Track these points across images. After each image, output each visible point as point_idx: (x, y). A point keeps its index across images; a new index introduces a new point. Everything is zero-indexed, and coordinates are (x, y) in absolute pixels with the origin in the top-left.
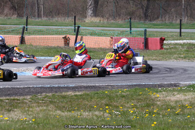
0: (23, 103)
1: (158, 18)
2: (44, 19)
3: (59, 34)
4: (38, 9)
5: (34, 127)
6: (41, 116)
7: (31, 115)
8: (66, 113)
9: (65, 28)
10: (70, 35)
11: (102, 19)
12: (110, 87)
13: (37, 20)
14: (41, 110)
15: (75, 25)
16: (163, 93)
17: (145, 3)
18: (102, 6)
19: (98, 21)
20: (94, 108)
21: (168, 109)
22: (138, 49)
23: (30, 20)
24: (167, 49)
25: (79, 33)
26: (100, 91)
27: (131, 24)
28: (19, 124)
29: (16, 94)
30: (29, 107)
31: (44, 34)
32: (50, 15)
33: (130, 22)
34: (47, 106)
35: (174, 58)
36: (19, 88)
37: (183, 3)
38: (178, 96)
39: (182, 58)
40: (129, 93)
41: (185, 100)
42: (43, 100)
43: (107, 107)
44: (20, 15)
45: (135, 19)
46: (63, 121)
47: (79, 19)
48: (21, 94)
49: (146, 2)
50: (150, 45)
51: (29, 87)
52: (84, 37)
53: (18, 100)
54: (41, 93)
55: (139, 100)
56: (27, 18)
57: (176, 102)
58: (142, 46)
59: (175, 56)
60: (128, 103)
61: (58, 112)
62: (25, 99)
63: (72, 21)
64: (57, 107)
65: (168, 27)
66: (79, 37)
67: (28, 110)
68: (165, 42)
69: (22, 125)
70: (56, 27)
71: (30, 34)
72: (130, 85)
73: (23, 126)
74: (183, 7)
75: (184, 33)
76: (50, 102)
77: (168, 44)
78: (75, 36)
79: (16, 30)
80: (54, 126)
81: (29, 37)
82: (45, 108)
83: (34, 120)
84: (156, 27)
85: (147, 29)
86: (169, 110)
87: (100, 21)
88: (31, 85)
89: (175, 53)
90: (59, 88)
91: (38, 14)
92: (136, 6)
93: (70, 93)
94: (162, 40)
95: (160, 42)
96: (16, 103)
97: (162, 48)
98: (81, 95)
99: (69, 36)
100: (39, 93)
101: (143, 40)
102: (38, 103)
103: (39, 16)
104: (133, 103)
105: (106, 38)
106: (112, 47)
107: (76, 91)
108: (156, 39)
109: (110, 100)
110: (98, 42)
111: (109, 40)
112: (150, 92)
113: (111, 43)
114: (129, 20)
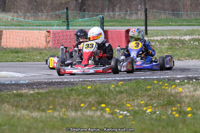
8: (36, 114)
20: (80, 107)
27: (68, 16)
33: (67, 13)
43: (103, 105)
52: (4, 31)
60: (134, 100)
64: (17, 106)
65: (121, 24)
90: (3, 85)
95: (127, 37)
104: (142, 101)
105: (39, 32)
106: (49, 46)
107: (34, 88)
108: (120, 31)
109: (101, 98)
110: (26, 39)
111: (44, 34)
112: (166, 85)
113: (48, 40)
114: (66, 11)
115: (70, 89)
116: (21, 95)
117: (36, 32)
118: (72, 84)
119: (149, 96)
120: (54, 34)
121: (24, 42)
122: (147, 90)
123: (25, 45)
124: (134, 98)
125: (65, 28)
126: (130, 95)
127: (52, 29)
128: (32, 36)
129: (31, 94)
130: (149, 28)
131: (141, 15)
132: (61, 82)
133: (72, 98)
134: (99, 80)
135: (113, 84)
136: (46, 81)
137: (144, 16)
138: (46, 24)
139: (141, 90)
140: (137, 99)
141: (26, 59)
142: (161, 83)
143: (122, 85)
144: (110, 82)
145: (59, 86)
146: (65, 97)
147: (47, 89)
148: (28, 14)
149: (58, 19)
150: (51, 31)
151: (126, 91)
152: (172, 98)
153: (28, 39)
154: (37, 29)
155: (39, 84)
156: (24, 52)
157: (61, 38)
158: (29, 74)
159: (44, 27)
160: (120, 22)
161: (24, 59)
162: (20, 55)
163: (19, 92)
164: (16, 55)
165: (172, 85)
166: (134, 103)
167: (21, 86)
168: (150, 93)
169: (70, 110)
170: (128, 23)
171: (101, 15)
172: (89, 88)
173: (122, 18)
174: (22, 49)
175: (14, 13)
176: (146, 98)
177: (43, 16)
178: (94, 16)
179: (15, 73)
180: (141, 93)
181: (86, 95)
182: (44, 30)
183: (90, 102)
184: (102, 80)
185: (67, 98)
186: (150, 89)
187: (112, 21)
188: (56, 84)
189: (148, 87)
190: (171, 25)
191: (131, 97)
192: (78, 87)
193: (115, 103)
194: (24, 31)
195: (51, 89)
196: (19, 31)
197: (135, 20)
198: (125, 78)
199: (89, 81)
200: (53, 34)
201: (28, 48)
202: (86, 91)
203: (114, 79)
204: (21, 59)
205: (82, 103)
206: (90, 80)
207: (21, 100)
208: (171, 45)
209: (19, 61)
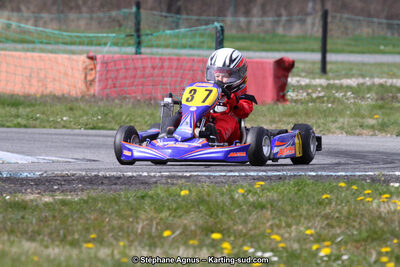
8: (57, 250)
24: (302, 103)
27: (138, 23)
33: (137, 16)
39: (372, 127)
43: (216, 236)
60: (289, 226)
64: (12, 232)
65: (265, 46)
95: (277, 78)
97: (280, 97)
104: (309, 228)
105: (69, 59)
106: (92, 92)
107: (54, 191)
108: (262, 63)
109: (214, 216)
110: (38, 73)
111: (80, 63)
112: (366, 192)
113: (89, 78)
114: (134, 9)
115: (139, 194)
116: (22, 206)
117: (62, 58)
118: (144, 182)
119: (326, 217)
120: (105, 64)
121: (34, 81)
122: (321, 203)
123: (34, 89)
124: (290, 221)
125: (132, 50)
126: (282, 212)
127: (100, 52)
128: (52, 69)
129: (46, 204)
130: (330, 57)
131: (313, 25)
132: (119, 178)
133: (143, 216)
134: (209, 177)
135: (242, 187)
136: (84, 173)
137: (321, 30)
138: (86, 40)
139: (308, 202)
140: (298, 224)
141: (38, 122)
142: (355, 187)
143: (263, 189)
144: (235, 181)
145: (113, 187)
146: (128, 212)
147: (85, 193)
148: (45, 16)
149: (117, 28)
150: (99, 56)
151: (272, 203)
152: (381, 224)
153: (42, 75)
154: (65, 52)
155: (66, 182)
156: (32, 105)
157: (121, 75)
158: (43, 158)
159: (80, 48)
160: (263, 41)
161: (31, 122)
162: (22, 110)
163: (19, 197)
164: (13, 111)
165: (381, 194)
166: (290, 234)
167: (22, 185)
168: (328, 210)
169: (136, 243)
170: (281, 43)
171: (218, 21)
172: (183, 193)
173: (267, 32)
174: (27, 96)
175: (13, 10)
176: (319, 223)
177: (79, 20)
178: (201, 25)
179: (9, 154)
180: (308, 210)
181: (176, 210)
182: (80, 53)
183: (185, 228)
184: (215, 177)
185: (131, 216)
186: (330, 202)
187: (244, 39)
188: (105, 181)
189: (324, 197)
190: (383, 53)
191: (283, 218)
192: (159, 192)
193: (244, 231)
194: (35, 54)
195: (93, 194)
196: (23, 54)
197: (298, 37)
198: (270, 174)
199: (186, 177)
200: (102, 63)
201: (42, 96)
202: (176, 202)
203: (243, 174)
204: (23, 122)
205: (167, 229)
206: (188, 174)
207: (23, 218)
208: (382, 99)
209: (19, 125)
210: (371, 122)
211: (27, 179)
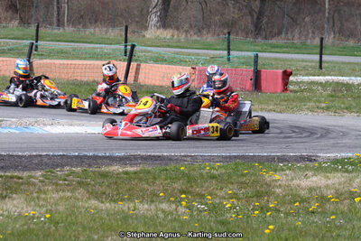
0: (29, 184)
1: (279, 33)
2: (69, 30)
3: (97, 59)
4: (58, 11)
5: (49, 228)
6: (61, 208)
7: (43, 205)
8: (108, 205)
9: (107, 48)
10: (116, 60)
11: (176, 32)
12: (189, 159)
13: (56, 31)
14: (61, 198)
15: (126, 42)
16: (287, 172)
17: (256, 5)
18: (176, 9)
19: (169, 37)
20: (158, 196)
21: (295, 202)
22: (242, 89)
23: (42, 31)
24: (295, 92)
25: (134, 58)
26: (171, 166)
27: (229, 43)
28: (21, 222)
29: (16, 168)
30: (40, 191)
31: (67, 58)
32: (80, 23)
33: (229, 39)
34: (73, 191)
35: (308, 109)
36: (22, 156)
37: (327, 6)
38: (314, 179)
39: (323, 108)
40: (224, 171)
41: (327, 187)
42: (65, 180)
43: (183, 196)
44: (24, 22)
45: (237, 35)
46: (102, 219)
47: (134, 32)
48: (25, 168)
49: (258, 3)
50: (264, 84)
51: (41, 156)
52: (143, 65)
53: (19, 178)
54: (63, 166)
55: (242, 185)
56: (38, 26)
57: (311, 189)
58: (249, 84)
59: (311, 104)
60: (221, 189)
61: (93, 202)
62: (31, 177)
63: (121, 36)
64: (92, 193)
65: (297, 51)
66: (134, 65)
67: (38, 198)
68: (291, 78)
69: (26, 223)
70: (92, 46)
71: (42, 56)
72: (226, 157)
73: (29, 227)
74: (327, 15)
75: (327, 62)
76: (79, 183)
77: (297, 83)
78: (126, 63)
79: (17, 49)
80: (84, 228)
81: (41, 61)
82: (69, 194)
83: (48, 216)
84: (276, 50)
85: (260, 54)
86: (297, 204)
87: (173, 36)
88: (43, 151)
89: (310, 100)
90: (95, 158)
91: (59, 20)
92: (240, 10)
93: (116, 168)
94: (287, 74)
95: (283, 79)
96: (16, 183)
97: (285, 89)
98: (135, 173)
99: (115, 63)
100: (57, 166)
101: (251, 75)
102: (57, 184)
103: (60, 24)
104: (231, 190)
105: (183, 68)
107: (126, 164)
109: (190, 183)
111: (188, 71)
114: (227, 36)
117: (179, 67)
123: (165, 83)
124: (224, 185)
133: (158, 182)
136: (144, 154)
140: (226, 188)
142: (261, 167)
145: (155, 162)
150: (197, 68)
155: (134, 159)
168: (244, 179)
180: (235, 179)
181: (174, 179)
182: (188, 66)
183: (174, 190)
185: (152, 182)
186: (246, 175)
188: (153, 159)
193: (199, 192)
200: (199, 71)
208: (334, 91)
210: (323, 105)
211: (117, 157)
